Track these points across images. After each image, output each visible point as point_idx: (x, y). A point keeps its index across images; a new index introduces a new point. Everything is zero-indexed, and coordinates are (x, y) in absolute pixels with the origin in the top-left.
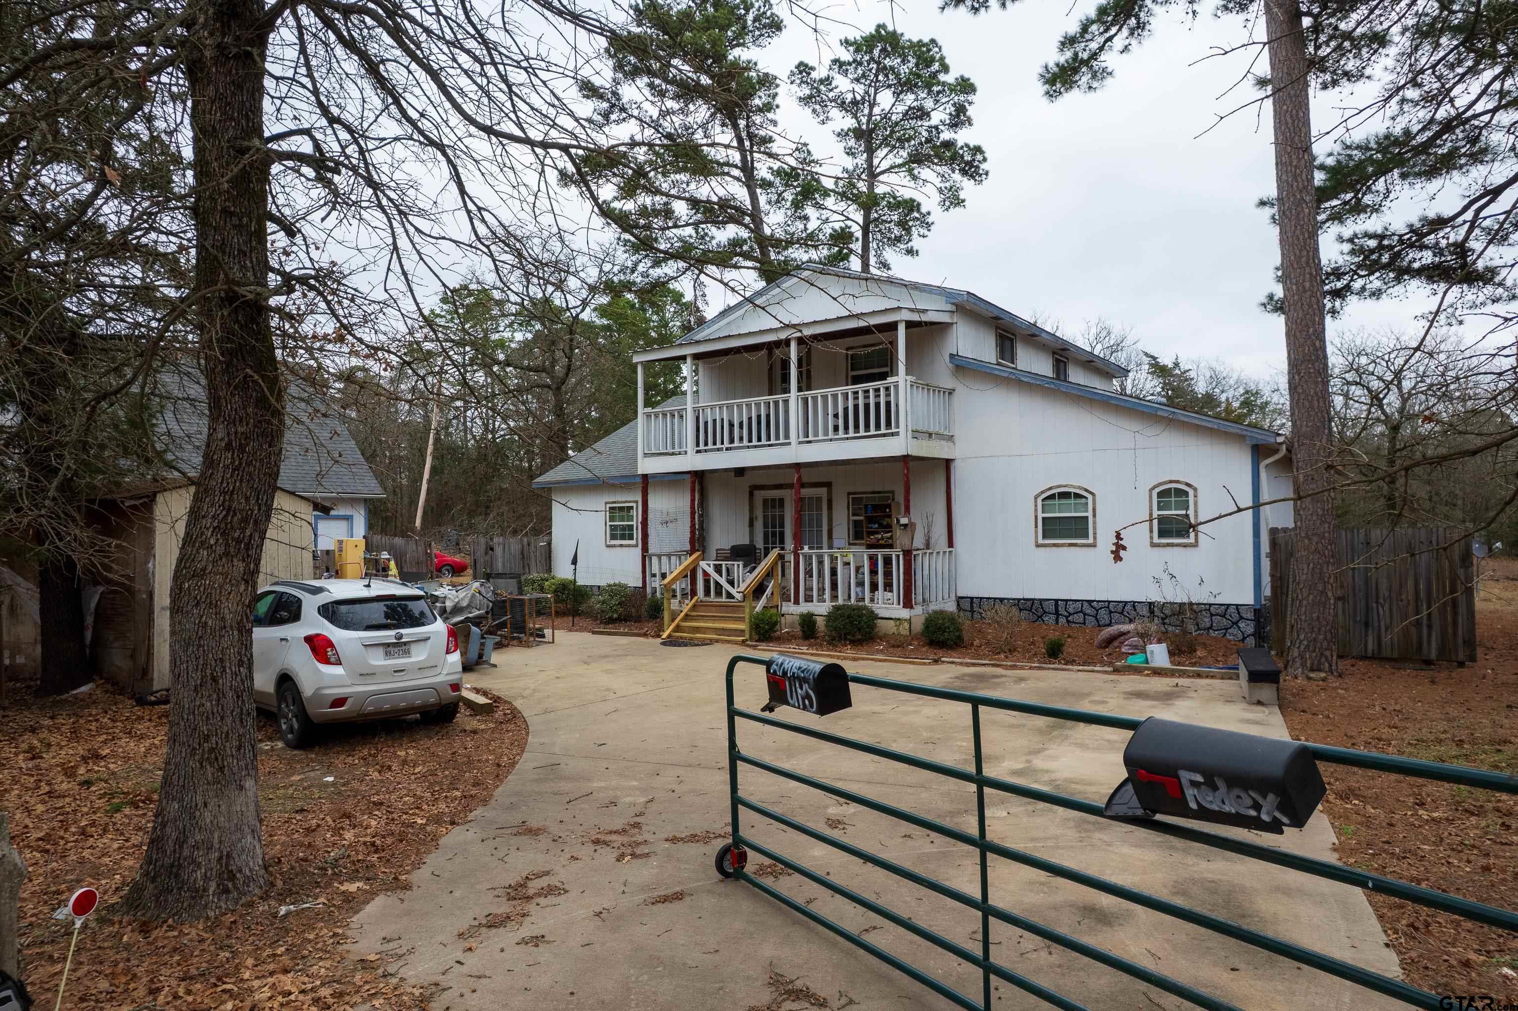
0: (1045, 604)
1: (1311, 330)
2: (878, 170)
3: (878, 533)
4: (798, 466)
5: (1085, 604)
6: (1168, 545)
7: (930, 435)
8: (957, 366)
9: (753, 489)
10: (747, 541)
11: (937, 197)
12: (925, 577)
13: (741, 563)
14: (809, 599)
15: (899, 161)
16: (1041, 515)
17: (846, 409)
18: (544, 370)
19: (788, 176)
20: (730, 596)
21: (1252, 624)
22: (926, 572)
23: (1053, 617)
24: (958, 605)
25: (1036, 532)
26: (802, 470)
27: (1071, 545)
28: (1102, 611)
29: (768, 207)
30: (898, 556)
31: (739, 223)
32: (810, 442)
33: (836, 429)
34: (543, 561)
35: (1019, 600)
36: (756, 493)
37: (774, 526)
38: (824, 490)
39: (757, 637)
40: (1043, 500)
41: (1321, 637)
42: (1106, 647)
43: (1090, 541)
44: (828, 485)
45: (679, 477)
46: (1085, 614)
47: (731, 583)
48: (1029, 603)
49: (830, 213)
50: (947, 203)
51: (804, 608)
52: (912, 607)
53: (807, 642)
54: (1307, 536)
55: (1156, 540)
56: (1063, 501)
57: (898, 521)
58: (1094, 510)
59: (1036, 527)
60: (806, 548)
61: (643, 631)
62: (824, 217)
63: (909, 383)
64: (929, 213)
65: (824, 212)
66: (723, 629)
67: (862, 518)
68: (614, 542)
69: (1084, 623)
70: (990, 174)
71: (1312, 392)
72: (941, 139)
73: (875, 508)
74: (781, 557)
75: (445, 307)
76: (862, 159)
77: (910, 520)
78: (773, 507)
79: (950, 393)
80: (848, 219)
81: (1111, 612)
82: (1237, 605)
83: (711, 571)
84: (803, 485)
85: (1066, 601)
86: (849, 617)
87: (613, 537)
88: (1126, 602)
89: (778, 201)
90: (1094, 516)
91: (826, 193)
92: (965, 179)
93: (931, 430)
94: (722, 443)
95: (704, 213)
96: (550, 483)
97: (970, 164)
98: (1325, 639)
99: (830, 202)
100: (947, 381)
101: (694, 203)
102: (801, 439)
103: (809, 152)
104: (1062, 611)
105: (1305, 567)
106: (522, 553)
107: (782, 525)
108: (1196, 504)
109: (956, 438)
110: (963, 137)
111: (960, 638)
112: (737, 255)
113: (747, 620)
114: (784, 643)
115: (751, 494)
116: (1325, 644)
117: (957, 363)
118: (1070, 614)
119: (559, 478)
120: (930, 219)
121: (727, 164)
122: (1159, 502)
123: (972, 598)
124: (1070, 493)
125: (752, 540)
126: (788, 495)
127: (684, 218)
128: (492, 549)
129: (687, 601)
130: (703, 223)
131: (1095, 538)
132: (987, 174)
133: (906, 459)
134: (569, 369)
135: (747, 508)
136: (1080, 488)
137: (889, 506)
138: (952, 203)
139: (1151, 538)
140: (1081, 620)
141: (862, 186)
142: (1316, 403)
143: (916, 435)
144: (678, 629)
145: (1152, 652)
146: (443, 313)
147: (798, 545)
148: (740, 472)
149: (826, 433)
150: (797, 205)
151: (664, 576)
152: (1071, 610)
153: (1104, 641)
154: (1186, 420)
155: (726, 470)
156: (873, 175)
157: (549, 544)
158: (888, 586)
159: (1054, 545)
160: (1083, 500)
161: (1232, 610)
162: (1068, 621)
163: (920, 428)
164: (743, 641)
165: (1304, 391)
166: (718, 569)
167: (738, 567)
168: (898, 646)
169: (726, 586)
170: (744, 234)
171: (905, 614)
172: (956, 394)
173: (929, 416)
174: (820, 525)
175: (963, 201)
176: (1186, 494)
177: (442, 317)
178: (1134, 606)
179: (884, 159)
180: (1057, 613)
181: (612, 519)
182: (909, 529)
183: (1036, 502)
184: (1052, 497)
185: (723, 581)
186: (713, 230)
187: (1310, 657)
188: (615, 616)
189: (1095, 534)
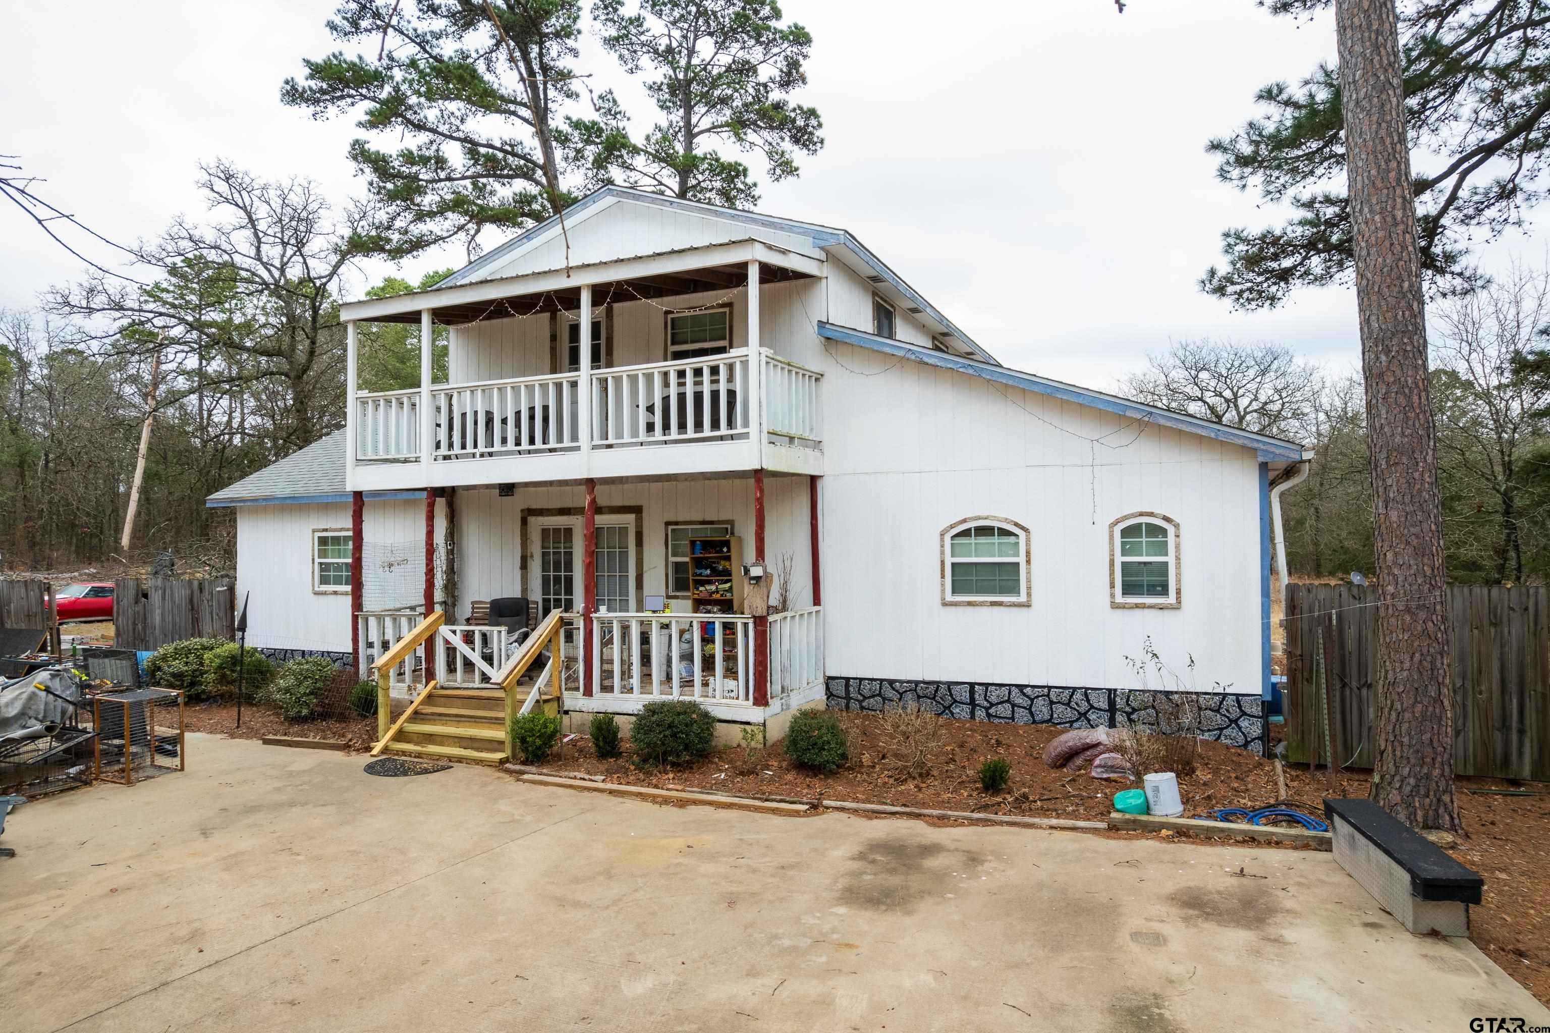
0: (955, 690)
1: (1406, 285)
2: (696, 130)
3: (710, 582)
4: (590, 483)
5: (1015, 691)
6: (1137, 606)
7: (791, 439)
8: (828, 339)
9: (528, 513)
10: (517, 593)
11: (767, 164)
12: (785, 654)
13: (504, 629)
14: (607, 688)
15: (722, 119)
16: (949, 561)
17: (666, 399)
18: (279, 353)
19: (589, 131)
20: (485, 678)
21: (1259, 723)
22: (786, 647)
23: (967, 709)
24: (828, 688)
25: (943, 585)
26: (598, 488)
27: (993, 604)
28: (1040, 702)
29: (564, 164)
30: (746, 625)
31: (527, 176)
32: (610, 446)
33: (650, 427)
34: (222, 614)
35: (917, 683)
36: (532, 520)
37: (557, 568)
38: (631, 517)
39: (522, 756)
40: (953, 537)
41: (1436, 772)
42: (1063, 765)
43: (1023, 598)
44: (637, 510)
45: (410, 495)
46: (1014, 705)
47: (488, 659)
48: (932, 688)
49: (639, 176)
50: (778, 171)
51: (601, 702)
52: (766, 704)
53: (603, 766)
54: (1408, 610)
55: (1119, 599)
56: (982, 540)
57: (747, 571)
58: (1028, 553)
59: (943, 577)
60: (603, 609)
61: (342, 742)
62: (632, 180)
63: (764, 359)
64: (755, 185)
65: (632, 174)
66: (472, 739)
67: (687, 559)
68: (324, 588)
69: (1013, 718)
70: (825, 142)
71: (1410, 380)
72: (770, 99)
73: (707, 545)
74: (562, 622)
75: (174, 280)
76: (677, 116)
77: (765, 571)
78: (557, 541)
79: (817, 380)
80: (661, 183)
81: (1052, 703)
82: (1237, 695)
83: (457, 641)
84: (599, 510)
85: (987, 685)
86: (670, 726)
87: (324, 580)
88: (1075, 689)
89: (576, 159)
90: (1028, 562)
91: (636, 151)
92: (796, 148)
93: (793, 433)
94: (475, 446)
95: (484, 165)
96: (232, 500)
97: (803, 130)
98: (1443, 775)
99: (640, 161)
100: (814, 361)
101: (472, 146)
102: (597, 442)
103: (615, 101)
104: (979, 700)
105: (1407, 658)
106: (191, 601)
107: (569, 566)
108: (1178, 547)
109: (825, 446)
110: (795, 97)
111: (844, 756)
112: (523, 215)
113: (508, 722)
114: (565, 767)
115: (524, 522)
116: (1442, 784)
117: (829, 334)
118: (992, 705)
119: (245, 494)
120: (756, 192)
121: (514, 102)
122: (1123, 544)
123: (847, 679)
124: (992, 528)
125: (525, 590)
126: (577, 523)
127: (461, 169)
128: (145, 596)
129: (420, 687)
130: (482, 176)
131: (1029, 594)
132: (822, 142)
133: (759, 474)
134: (312, 353)
135: (518, 541)
136: (1006, 520)
137: (727, 543)
138: (783, 171)
139: (1112, 595)
140: (1008, 713)
141: (680, 148)
142: (1415, 399)
143: (774, 438)
144: (401, 736)
145: (1156, 789)
146: (171, 288)
147: (592, 605)
148: (507, 489)
149: (635, 433)
150: (600, 163)
151: (385, 646)
152: (994, 699)
153: (1059, 756)
154: (1169, 424)
155: (488, 487)
156: (690, 135)
157: (232, 590)
158: (731, 672)
159: (970, 604)
160: (1012, 539)
161: (1230, 701)
162: (989, 715)
163: (778, 429)
164: (502, 762)
165: (1397, 381)
166: (468, 638)
167: (499, 635)
168: (750, 772)
169: (481, 664)
170: (534, 190)
171: (756, 714)
172: (824, 381)
173: (790, 410)
174: (624, 568)
175: (796, 169)
176: (1164, 532)
177: (168, 291)
178: (1086, 695)
179: (703, 118)
180: (972, 702)
181: (323, 554)
182: (762, 583)
183: (942, 540)
184: (966, 533)
185: (475, 657)
186: (493, 184)
187: (1422, 806)
188: (305, 712)
189: (1029, 588)
